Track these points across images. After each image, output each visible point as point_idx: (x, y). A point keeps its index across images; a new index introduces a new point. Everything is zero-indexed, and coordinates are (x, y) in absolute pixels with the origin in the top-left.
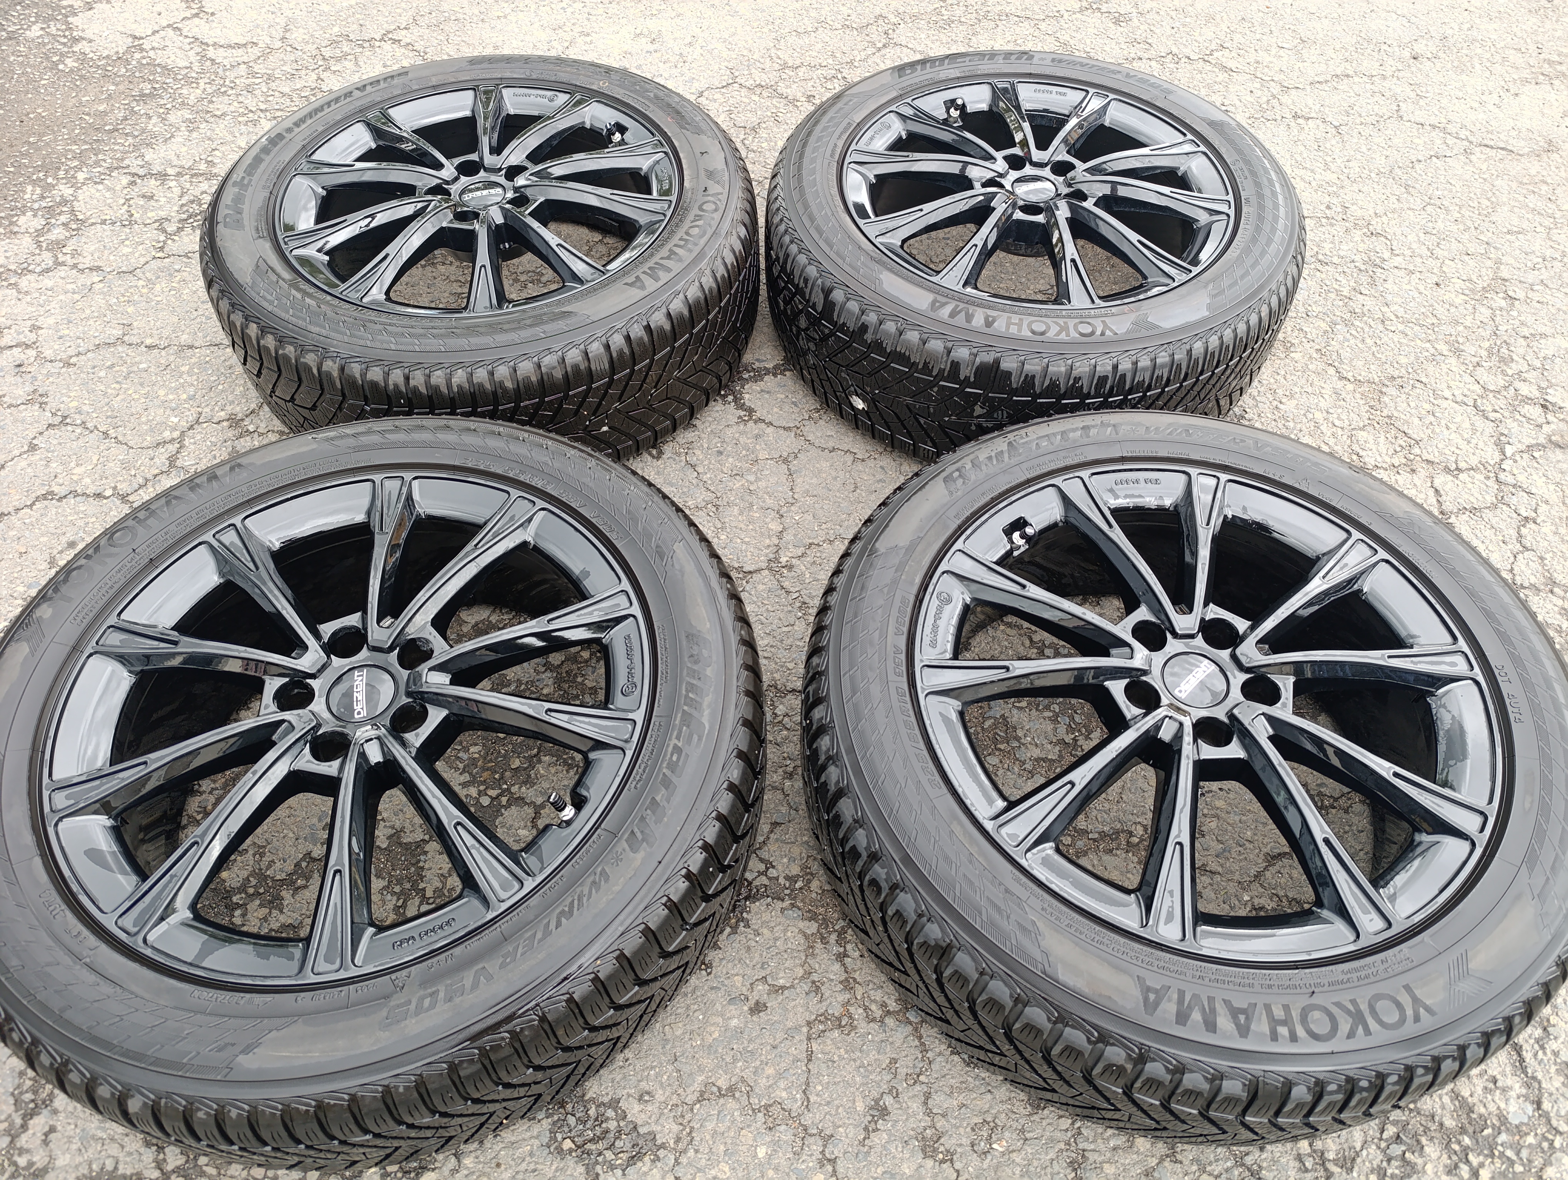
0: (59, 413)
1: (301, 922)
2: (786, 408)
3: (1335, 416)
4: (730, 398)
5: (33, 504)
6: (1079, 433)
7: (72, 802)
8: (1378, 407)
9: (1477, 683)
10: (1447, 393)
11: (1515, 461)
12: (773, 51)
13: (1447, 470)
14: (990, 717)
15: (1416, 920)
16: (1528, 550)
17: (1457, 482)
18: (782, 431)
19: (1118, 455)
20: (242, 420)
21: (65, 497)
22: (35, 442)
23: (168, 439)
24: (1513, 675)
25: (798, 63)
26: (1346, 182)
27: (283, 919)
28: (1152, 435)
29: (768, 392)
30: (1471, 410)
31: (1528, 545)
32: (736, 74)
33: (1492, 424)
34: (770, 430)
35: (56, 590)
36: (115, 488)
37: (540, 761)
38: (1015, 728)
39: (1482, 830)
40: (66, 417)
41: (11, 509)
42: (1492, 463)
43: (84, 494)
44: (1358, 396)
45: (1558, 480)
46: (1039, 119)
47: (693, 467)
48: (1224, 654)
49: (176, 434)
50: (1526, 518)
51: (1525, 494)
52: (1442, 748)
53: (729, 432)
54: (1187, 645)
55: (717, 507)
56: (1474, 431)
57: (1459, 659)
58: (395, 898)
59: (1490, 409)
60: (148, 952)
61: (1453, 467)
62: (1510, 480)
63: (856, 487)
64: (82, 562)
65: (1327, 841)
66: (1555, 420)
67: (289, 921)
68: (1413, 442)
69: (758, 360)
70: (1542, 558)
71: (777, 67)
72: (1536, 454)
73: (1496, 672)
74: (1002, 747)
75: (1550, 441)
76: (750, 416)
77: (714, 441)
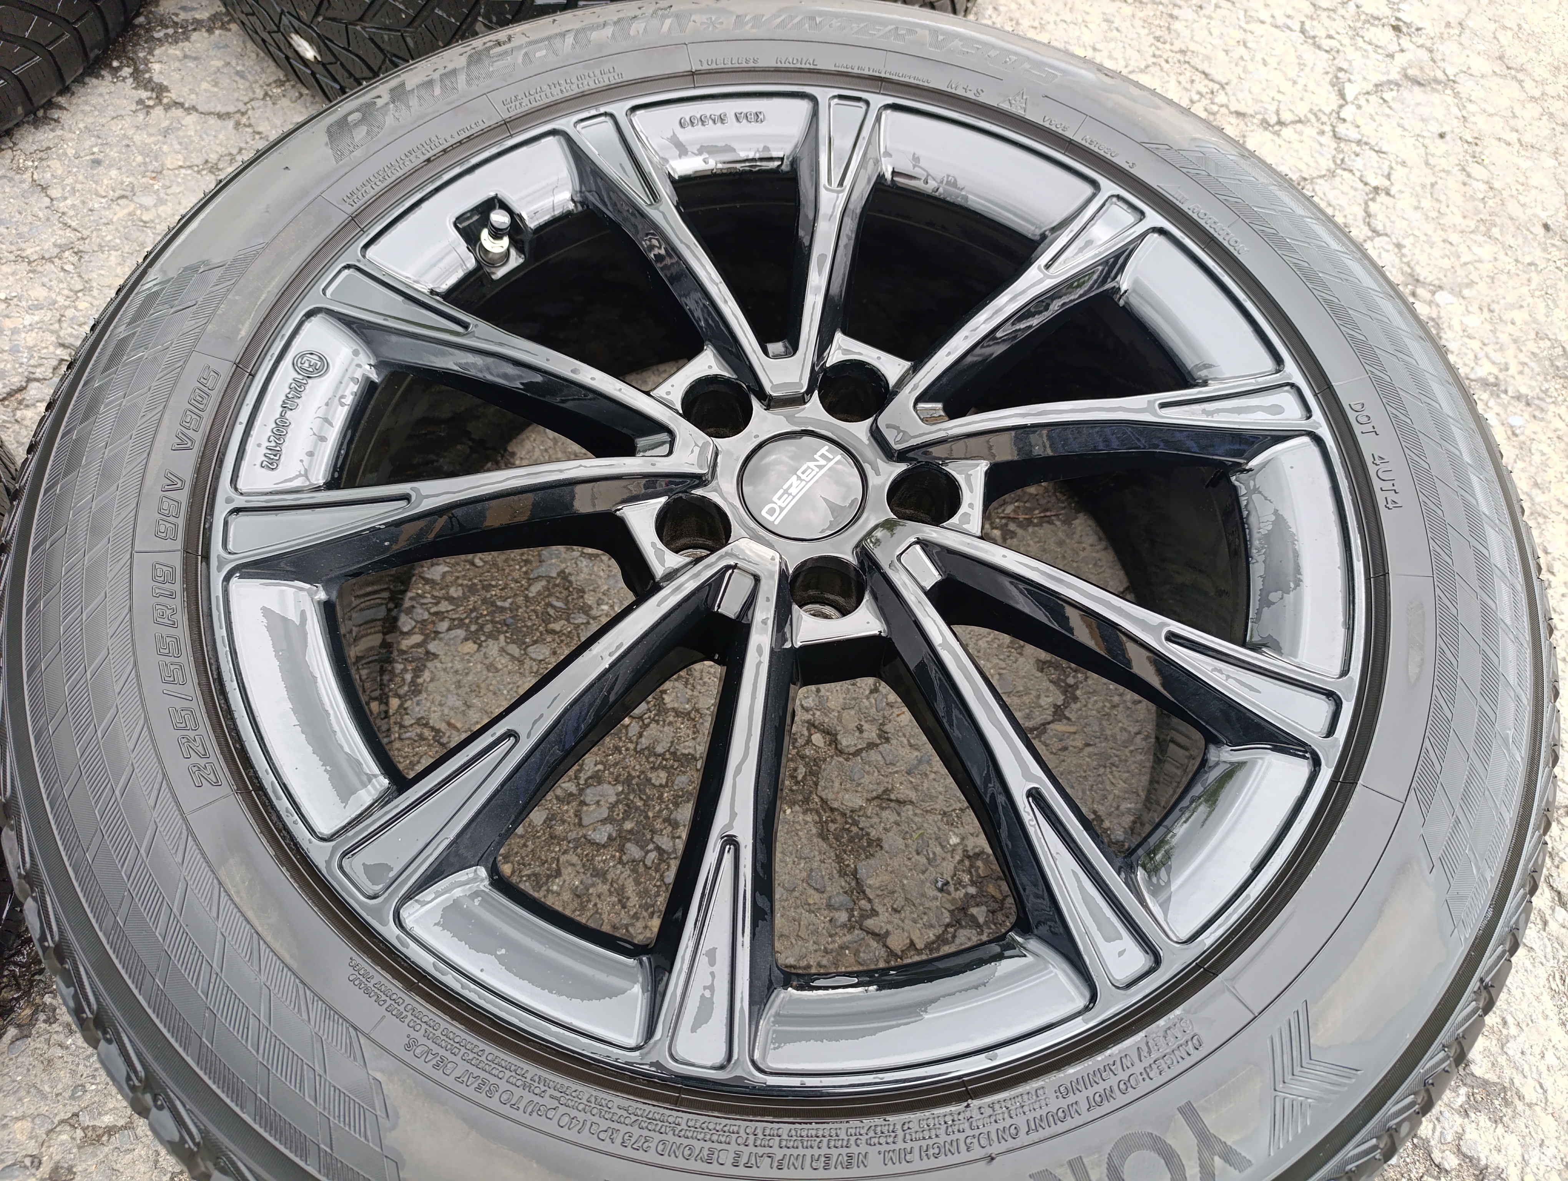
2: (225, 82)
3: (1105, 53)
6: (609, 31)
8: (1168, 38)
9: (1318, 440)
10: (1264, 15)
11: (1359, 107)
13: (1265, 124)
14: (539, 578)
15: (1208, 942)
16: (1379, 234)
17: (1279, 141)
18: (212, 121)
19: (684, 67)
24: (1380, 420)
28: (749, 30)
29: (195, 59)
30: (1298, 37)
31: (1380, 228)
33: (1326, 55)
34: (191, 120)
38: (582, 591)
39: (1331, 731)
42: (1327, 111)
44: (1138, 23)
45: (1418, 132)
47: (44, 189)
48: (860, 430)
50: (1376, 189)
51: (1373, 154)
52: (1257, 570)
53: (117, 127)
54: (790, 419)
55: (78, 253)
56: (1302, 66)
57: (1287, 400)
59: (1322, 33)
61: (1273, 120)
62: (1353, 134)
65: (1035, 795)
66: (1412, 47)
68: (1217, 87)
69: (184, 8)
70: (1399, 246)
72: (1387, 96)
73: (1351, 416)
74: (556, 626)
75: (1406, 76)
76: (159, 99)
77: (87, 144)
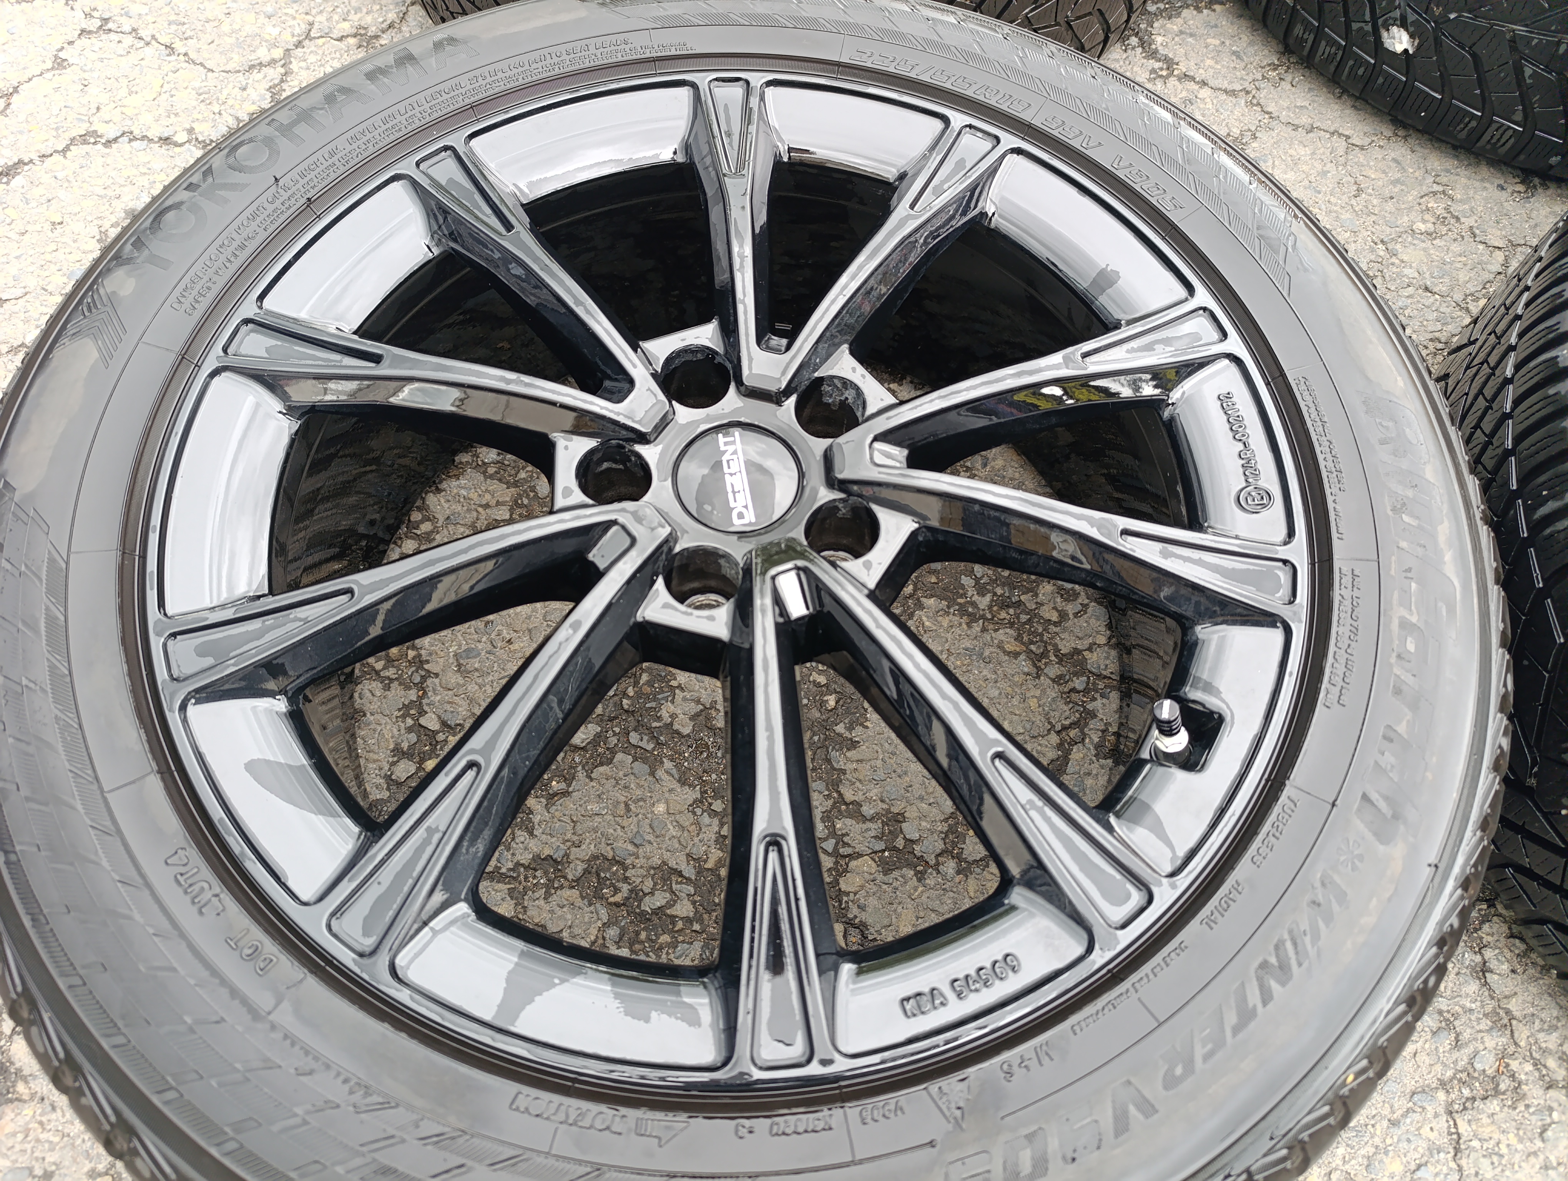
0: (95, 14)
1: (567, 855)
4: (1134, 41)
5: (67, 149)
7: (209, 661)
20: (377, 37)
21: (115, 140)
22: (62, 55)
23: (266, 59)
27: (534, 846)
35: (138, 244)
36: (191, 131)
37: (921, 607)
40: (106, 20)
41: (34, 156)
43: (144, 138)
49: (278, 53)
58: (716, 821)
60: (403, 996)
63: (1359, 190)
64: (183, 195)
67: (547, 852)
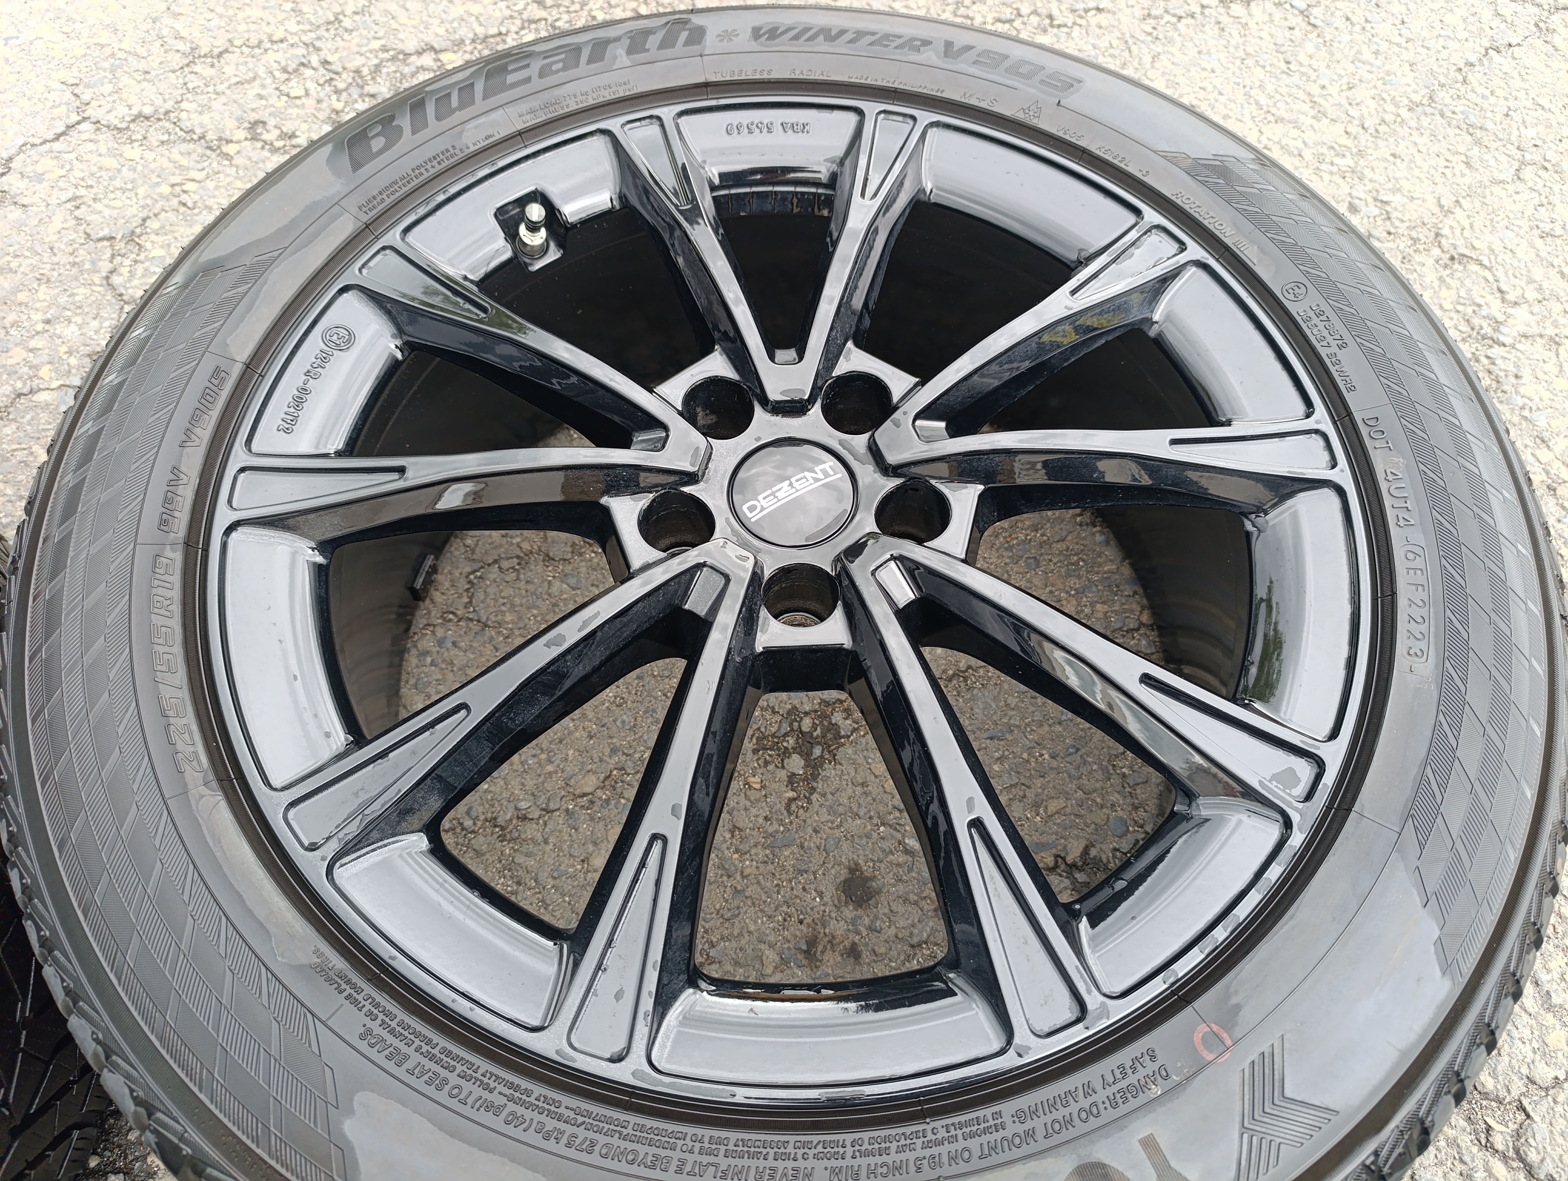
12: (167, 20)
25: (220, 44)
26: (1364, 139)
32: (86, 97)
46: (755, 201)
71: (177, 60)
